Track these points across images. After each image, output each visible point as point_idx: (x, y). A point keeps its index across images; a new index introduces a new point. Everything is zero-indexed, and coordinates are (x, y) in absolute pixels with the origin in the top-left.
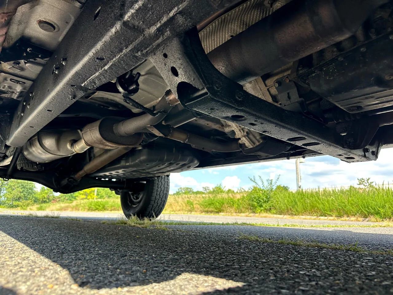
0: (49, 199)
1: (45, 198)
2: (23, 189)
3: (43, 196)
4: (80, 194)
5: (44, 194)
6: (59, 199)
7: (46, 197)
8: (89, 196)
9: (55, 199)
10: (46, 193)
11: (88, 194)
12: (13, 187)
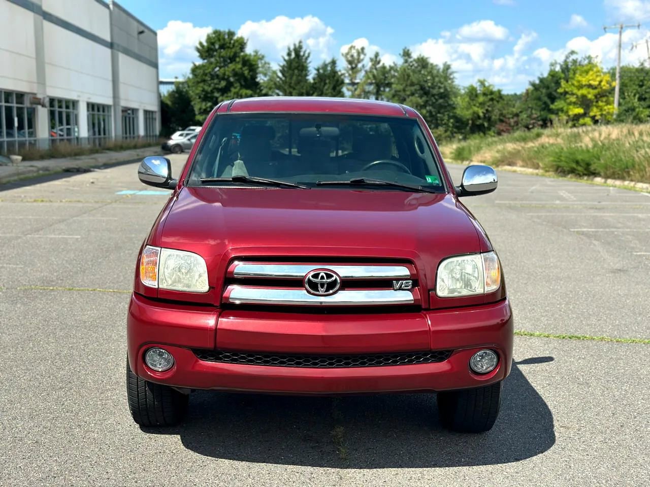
0: (489, 119)
1: (479, 117)
2: (424, 98)
3: (474, 113)
4: (570, 104)
5: (476, 109)
6: (515, 119)
7: (481, 114)
8: (595, 109)
9: (504, 119)
10: (481, 104)
11: (591, 101)
12: (402, 94)
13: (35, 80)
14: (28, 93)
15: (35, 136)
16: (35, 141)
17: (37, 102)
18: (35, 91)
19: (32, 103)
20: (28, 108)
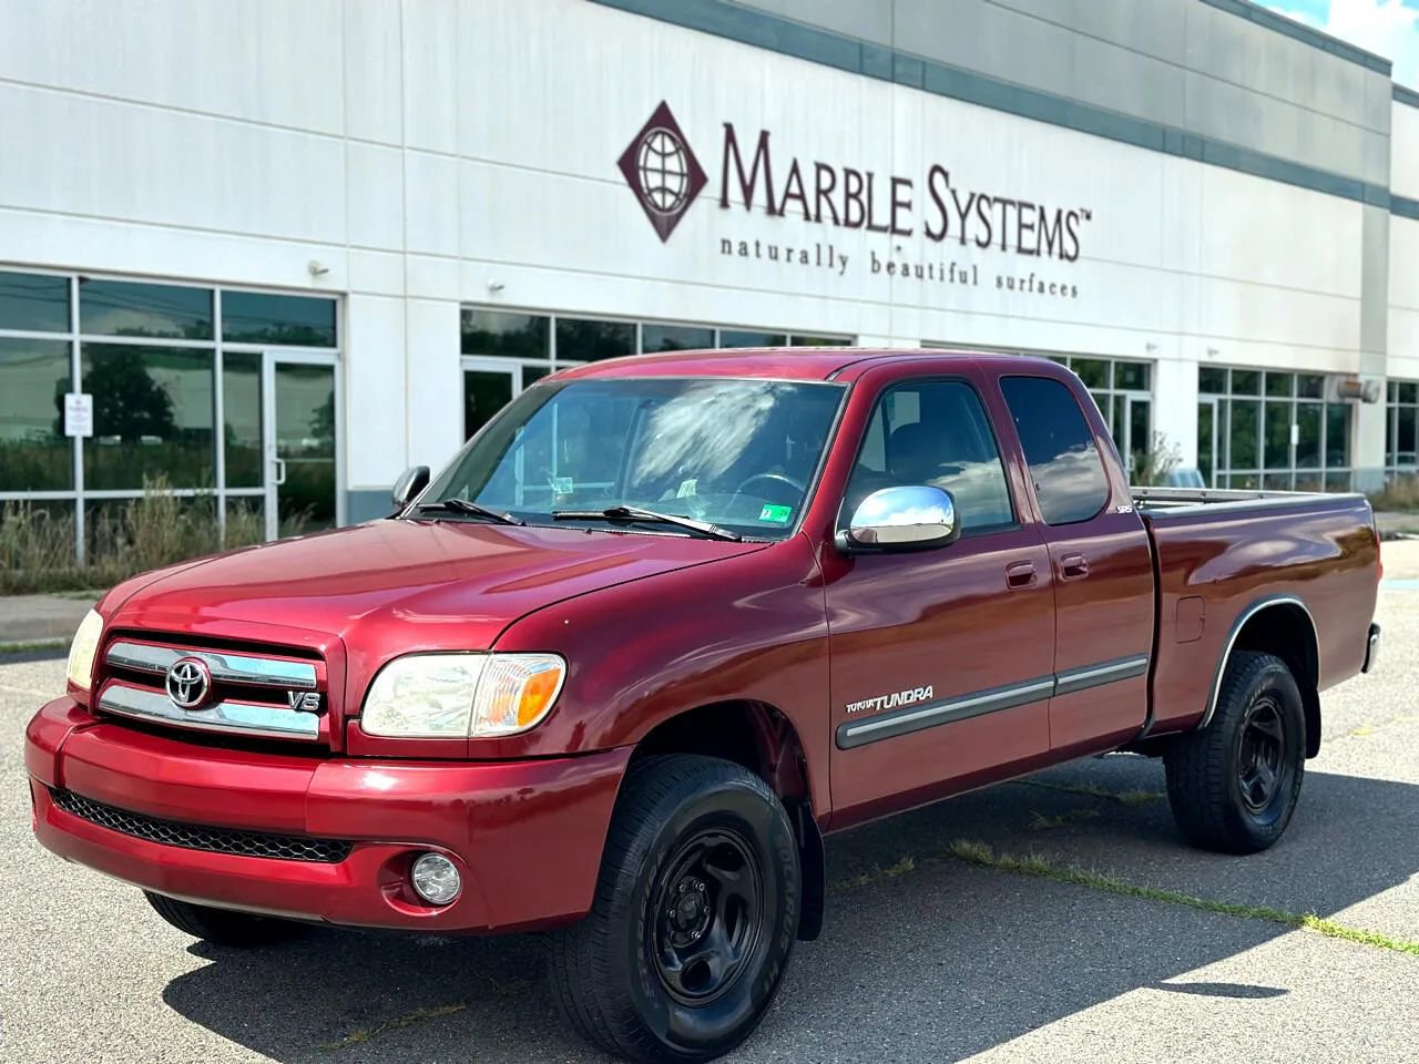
13: (1357, 346)
14: (1333, 374)
15: (1349, 465)
16: (1348, 474)
17: (1354, 390)
18: (1354, 370)
19: (1342, 395)
20: (1330, 405)
